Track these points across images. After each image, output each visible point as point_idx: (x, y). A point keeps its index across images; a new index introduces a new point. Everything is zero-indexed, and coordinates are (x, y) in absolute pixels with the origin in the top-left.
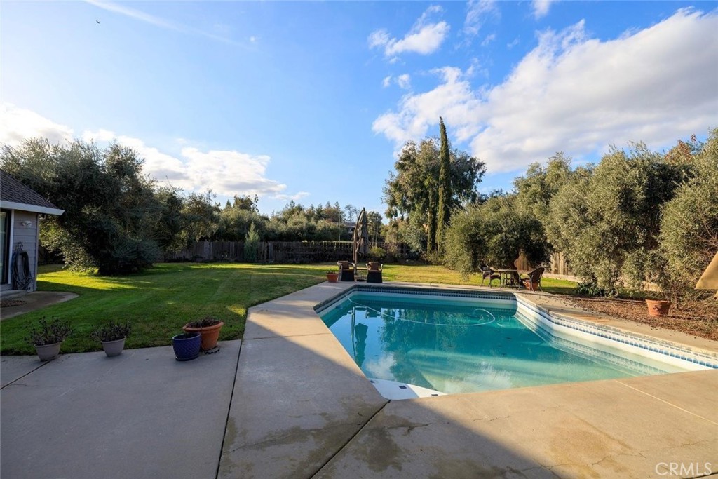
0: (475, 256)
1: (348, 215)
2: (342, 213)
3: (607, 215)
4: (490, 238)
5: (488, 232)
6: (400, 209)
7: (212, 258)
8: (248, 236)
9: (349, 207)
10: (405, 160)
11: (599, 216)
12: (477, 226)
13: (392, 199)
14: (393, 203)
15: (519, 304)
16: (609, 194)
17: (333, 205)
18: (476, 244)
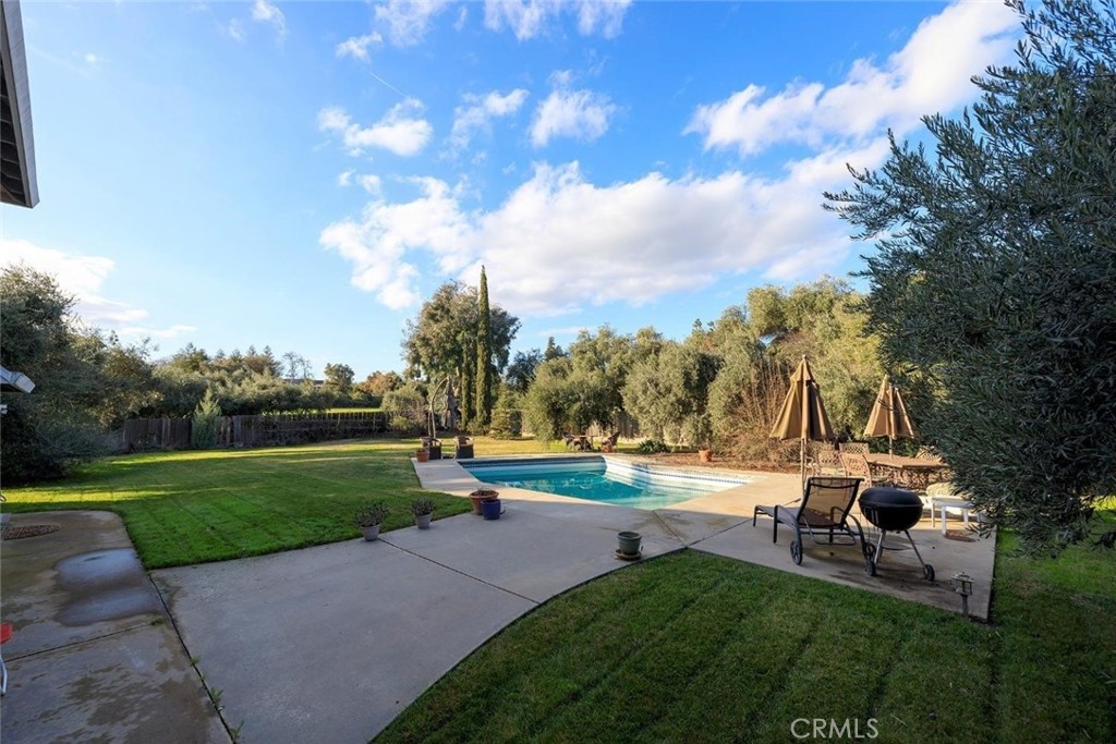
0: (556, 424)
1: (288, 367)
2: (278, 363)
3: (675, 389)
4: (569, 406)
5: (568, 400)
6: (425, 368)
7: (125, 447)
8: (201, 409)
9: (290, 356)
10: (436, 309)
11: (669, 390)
12: (557, 394)
13: (414, 355)
14: (416, 360)
15: (608, 465)
16: (677, 375)
17: (260, 352)
18: (557, 411)
